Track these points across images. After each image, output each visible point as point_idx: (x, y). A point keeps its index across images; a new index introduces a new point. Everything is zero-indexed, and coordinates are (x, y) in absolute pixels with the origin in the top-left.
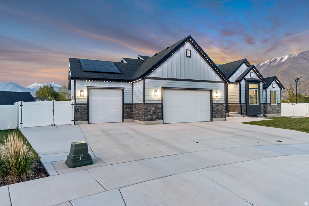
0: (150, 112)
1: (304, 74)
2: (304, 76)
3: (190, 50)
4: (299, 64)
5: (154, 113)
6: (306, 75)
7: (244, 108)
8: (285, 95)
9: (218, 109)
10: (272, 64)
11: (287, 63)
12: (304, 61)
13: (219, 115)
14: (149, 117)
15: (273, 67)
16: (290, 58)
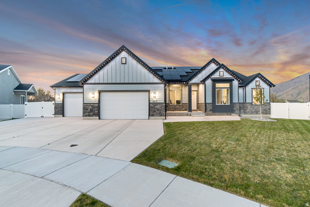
0: (87, 110)
3: (126, 58)
5: (91, 111)
7: (209, 107)
9: (156, 108)
13: (157, 114)
14: (87, 114)
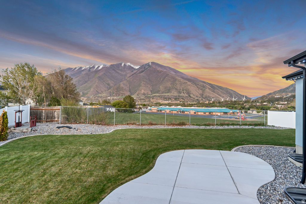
1: (113, 81)
2: (113, 82)
4: (110, 73)
6: (114, 82)
8: (100, 96)
10: (91, 70)
11: (102, 71)
12: (113, 71)
15: (92, 72)
16: (105, 67)
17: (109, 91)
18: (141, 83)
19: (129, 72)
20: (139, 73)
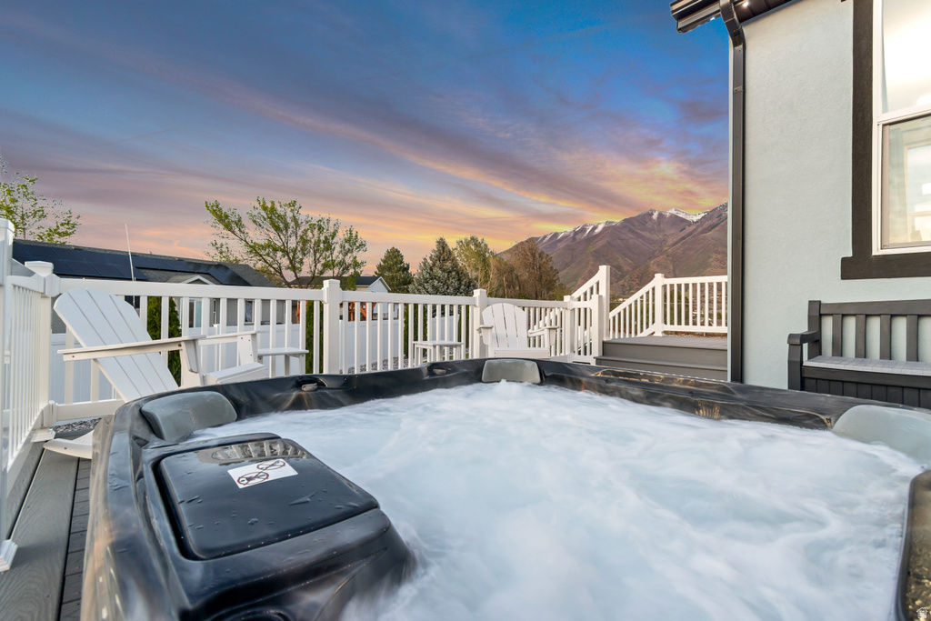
17: (621, 282)
18: (709, 257)
19: (671, 232)
20: (702, 232)
